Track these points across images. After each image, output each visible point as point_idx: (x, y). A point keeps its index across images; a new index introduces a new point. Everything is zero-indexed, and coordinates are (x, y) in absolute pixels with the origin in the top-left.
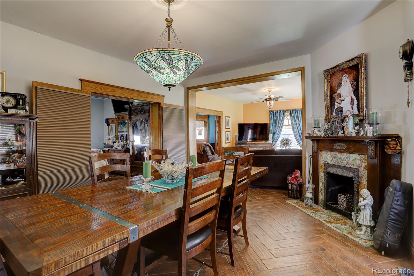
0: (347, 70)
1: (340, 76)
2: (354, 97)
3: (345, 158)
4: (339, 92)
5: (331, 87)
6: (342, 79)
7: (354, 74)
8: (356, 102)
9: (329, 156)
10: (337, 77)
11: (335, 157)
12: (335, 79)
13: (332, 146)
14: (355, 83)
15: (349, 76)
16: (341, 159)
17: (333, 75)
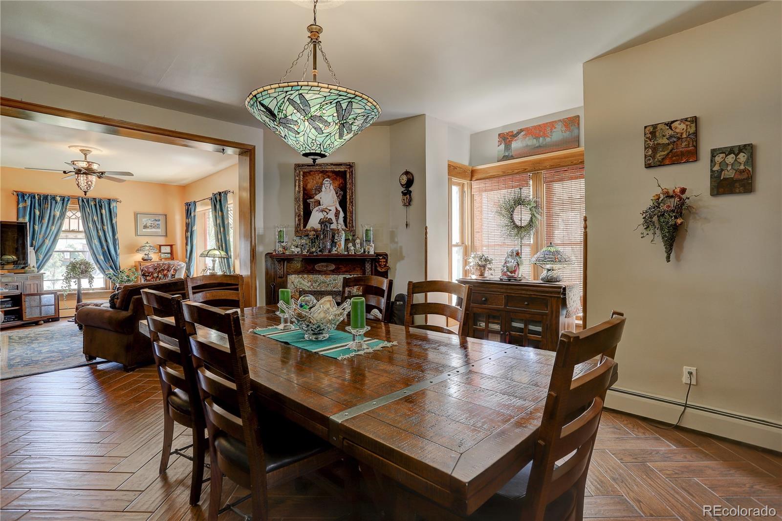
0: (330, 174)
1: (319, 178)
2: (340, 209)
3: (332, 281)
4: (317, 197)
5: (304, 189)
6: (322, 183)
7: (340, 182)
8: (342, 215)
9: (306, 280)
10: (315, 179)
11: (316, 282)
12: (312, 180)
13: (312, 267)
14: (342, 193)
15: (333, 182)
16: (326, 283)
17: (308, 174)
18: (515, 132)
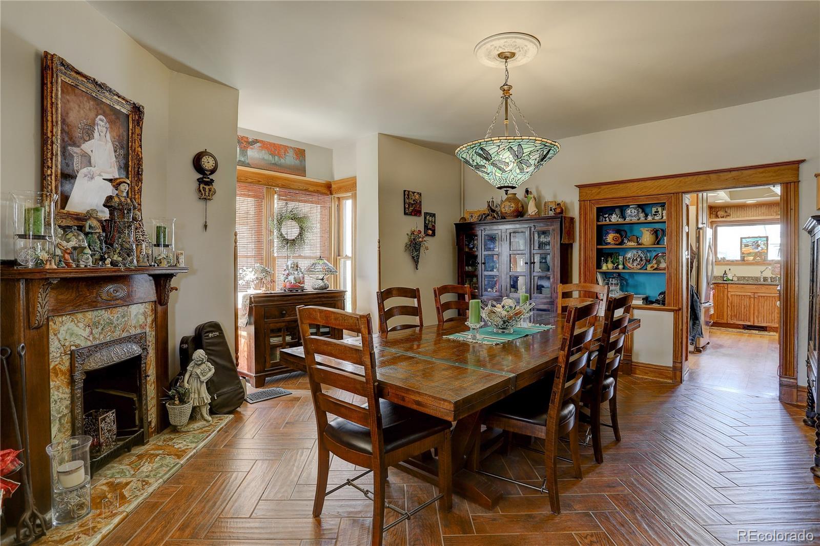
0: (107, 110)
3: (120, 319)
6: (94, 121)
9: (81, 325)
11: (96, 324)
12: (77, 108)
14: (122, 152)
16: (112, 324)
18: (250, 140)
